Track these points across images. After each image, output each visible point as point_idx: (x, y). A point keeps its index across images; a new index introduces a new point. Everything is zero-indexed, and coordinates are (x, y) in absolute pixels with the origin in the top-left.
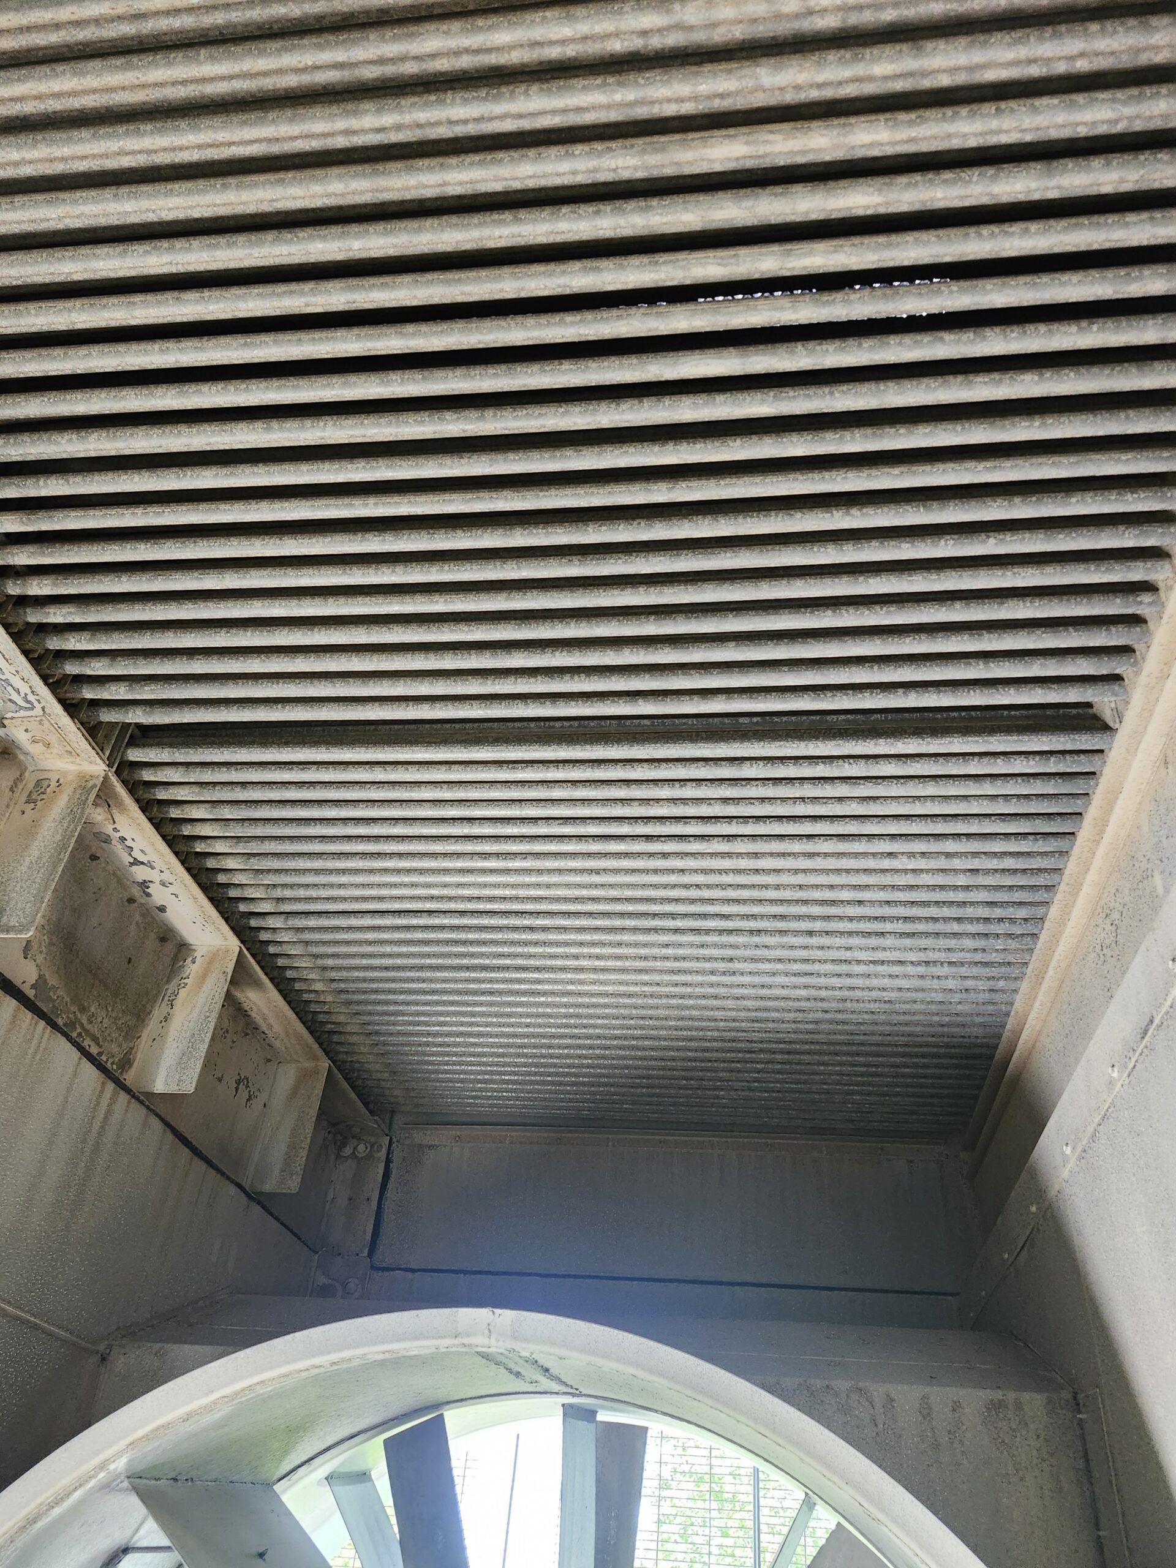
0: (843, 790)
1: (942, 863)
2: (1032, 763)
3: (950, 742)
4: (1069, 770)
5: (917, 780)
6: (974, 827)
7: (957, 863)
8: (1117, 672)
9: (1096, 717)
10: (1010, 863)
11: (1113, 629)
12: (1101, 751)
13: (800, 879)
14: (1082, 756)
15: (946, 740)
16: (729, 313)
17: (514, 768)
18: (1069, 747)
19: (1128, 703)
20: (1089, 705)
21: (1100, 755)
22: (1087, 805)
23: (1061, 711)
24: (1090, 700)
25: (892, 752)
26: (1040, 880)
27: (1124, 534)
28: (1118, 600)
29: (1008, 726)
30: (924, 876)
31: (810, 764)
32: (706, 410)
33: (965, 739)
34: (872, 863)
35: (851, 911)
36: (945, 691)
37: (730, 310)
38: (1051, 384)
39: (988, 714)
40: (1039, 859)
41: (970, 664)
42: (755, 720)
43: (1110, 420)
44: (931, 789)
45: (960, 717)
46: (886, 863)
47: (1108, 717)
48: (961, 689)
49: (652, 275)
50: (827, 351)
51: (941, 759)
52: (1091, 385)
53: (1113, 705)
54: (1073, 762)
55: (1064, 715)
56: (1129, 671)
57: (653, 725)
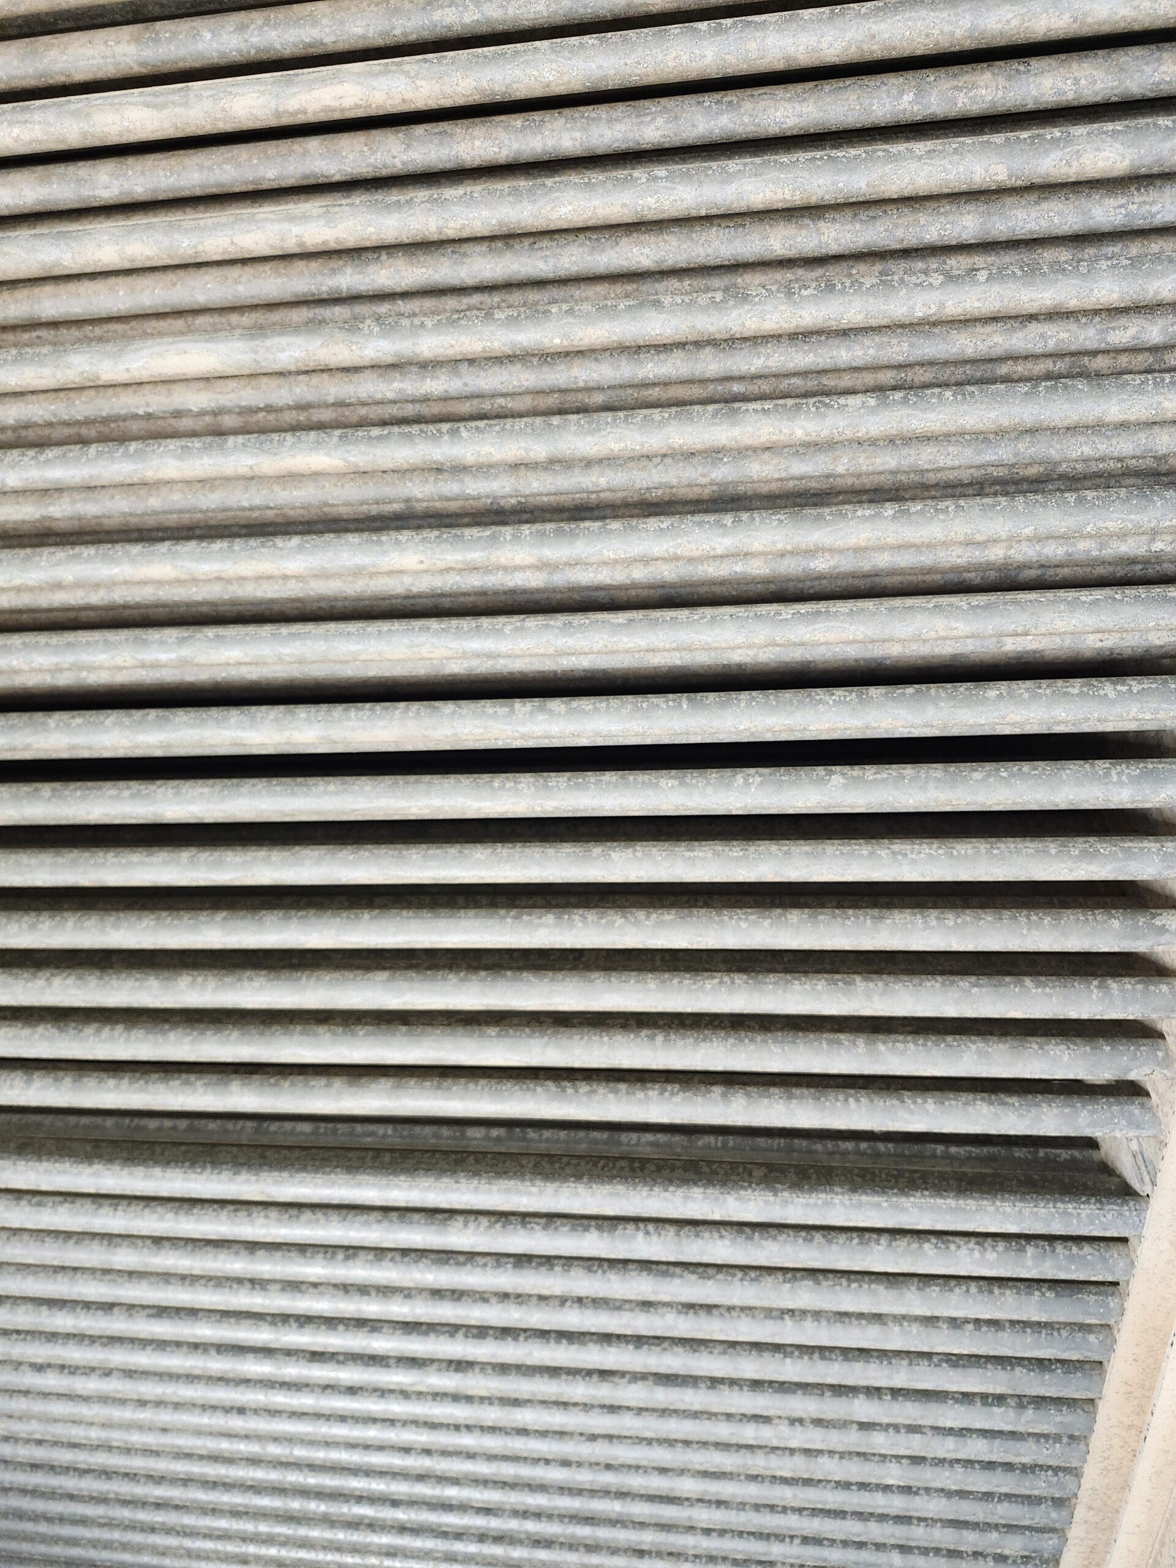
0: (642, 1286)
1: (852, 1439)
2: (991, 1256)
3: (826, 1204)
4: (1063, 1276)
5: (780, 1276)
6: (901, 1377)
7: (879, 1442)
8: (1132, 1076)
9: (1106, 1169)
10: (977, 1448)
11: (1113, 985)
12: (1124, 1240)
13: (600, 1451)
14: (1087, 1249)
15: (819, 1198)
16: (198, 228)
17: (39, 1204)
18: (1057, 1229)
19: (1163, 1144)
20: (1091, 1143)
21: (1121, 1246)
22: (1110, 1346)
23: (1042, 1153)
24: (1087, 1132)
25: (717, 1217)
26: (1038, 1486)
27: (1107, 774)
28: (1115, 923)
29: (942, 1177)
30: (824, 1460)
31: (573, 1229)
32: (206, 460)
33: (856, 1198)
34: (723, 1431)
35: (704, 1516)
36: (802, 1097)
37: (202, 223)
38: (904, 411)
39: (907, 1149)
40: (1031, 1444)
41: (839, 1043)
42: (495, 1132)
43: (1044, 506)
44: (805, 1296)
45: (858, 1152)
46: (749, 1433)
47: (1127, 1168)
48: (832, 1094)
49: (16, 131)
50: (422, 325)
51: (818, 1237)
52: (992, 415)
53: (1134, 1146)
54: (1071, 1258)
55: (1047, 1160)
56: (1157, 1076)
57: (315, 1133)
